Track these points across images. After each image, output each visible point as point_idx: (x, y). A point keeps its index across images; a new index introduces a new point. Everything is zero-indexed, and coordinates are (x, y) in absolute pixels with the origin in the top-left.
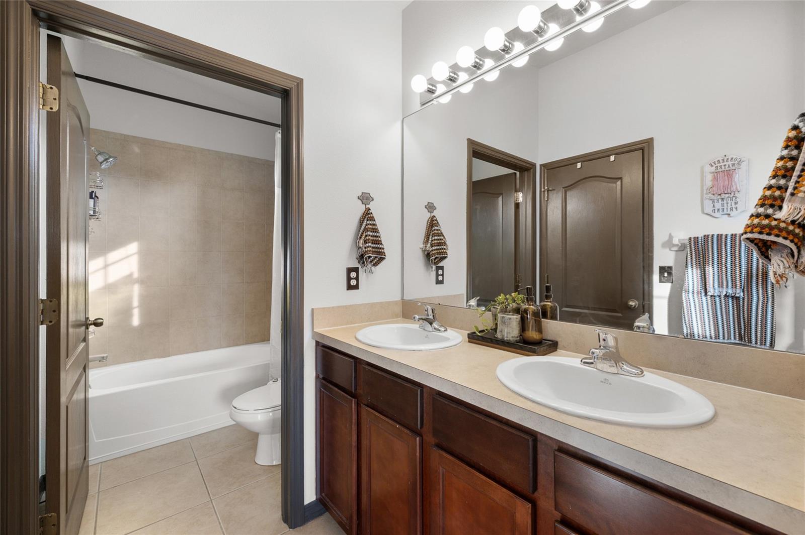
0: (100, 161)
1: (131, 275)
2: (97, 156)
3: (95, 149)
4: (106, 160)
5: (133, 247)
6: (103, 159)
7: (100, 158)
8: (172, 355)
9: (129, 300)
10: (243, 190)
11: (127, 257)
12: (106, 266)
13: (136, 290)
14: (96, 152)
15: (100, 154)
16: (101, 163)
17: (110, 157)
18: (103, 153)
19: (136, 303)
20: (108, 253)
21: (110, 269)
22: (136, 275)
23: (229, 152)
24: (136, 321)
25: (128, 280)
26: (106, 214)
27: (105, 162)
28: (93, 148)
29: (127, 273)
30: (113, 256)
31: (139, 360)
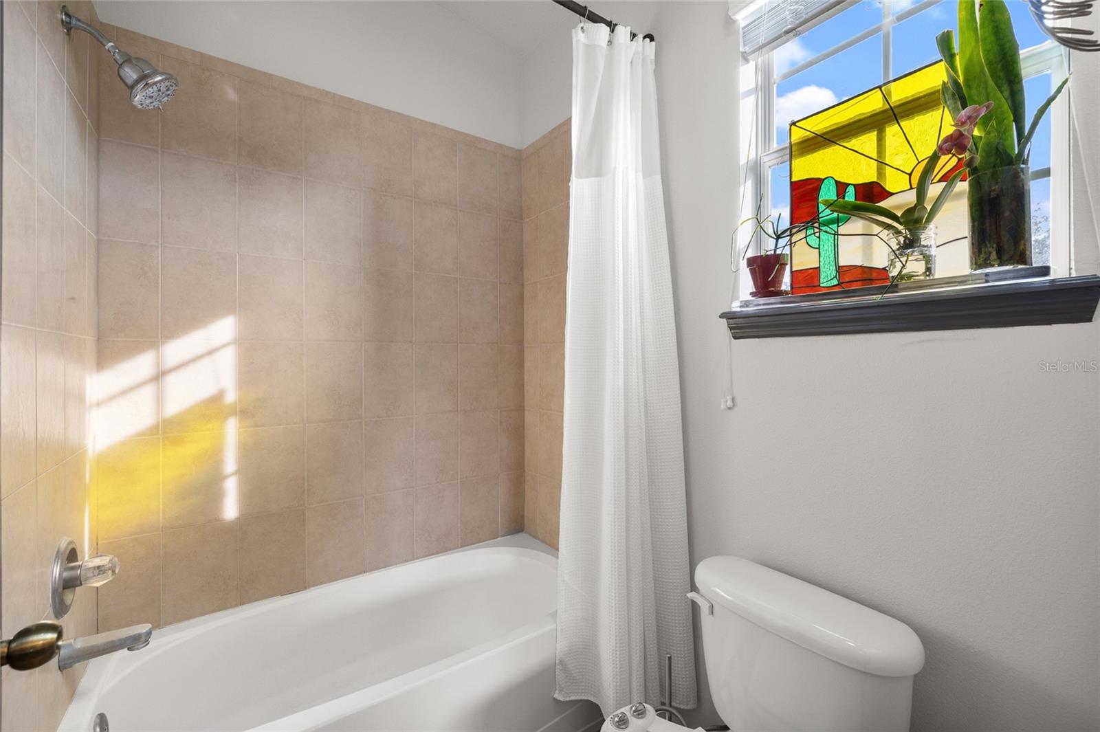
0: (130, 82)
1: (218, 397)
2: (121, 66)
3: (115, 47)
4: (143, 77)
5: (224, 329)
6: (135, 76)
7: (130, 74)
8: (310, 586)
9: (215, 458)
10: (456, 206)
11: (210, 353)
12: (160, 376)
13: (232, 431)
14: (117, 56)
15: (128, 60)
16: (132, 87)
17: (155, 73)
18: (137, 59)
19: (230, 464)
20: (163, 343)
21: (171, 381)
22: (231, 397)
23: (427, 119)
24: (231, 509)
25: (212, 408)
26: (157, 247)
27: (141, 85)
28: (111, 44)
29: (208, 391)
30: (176, 349)
31: (236, 606)
